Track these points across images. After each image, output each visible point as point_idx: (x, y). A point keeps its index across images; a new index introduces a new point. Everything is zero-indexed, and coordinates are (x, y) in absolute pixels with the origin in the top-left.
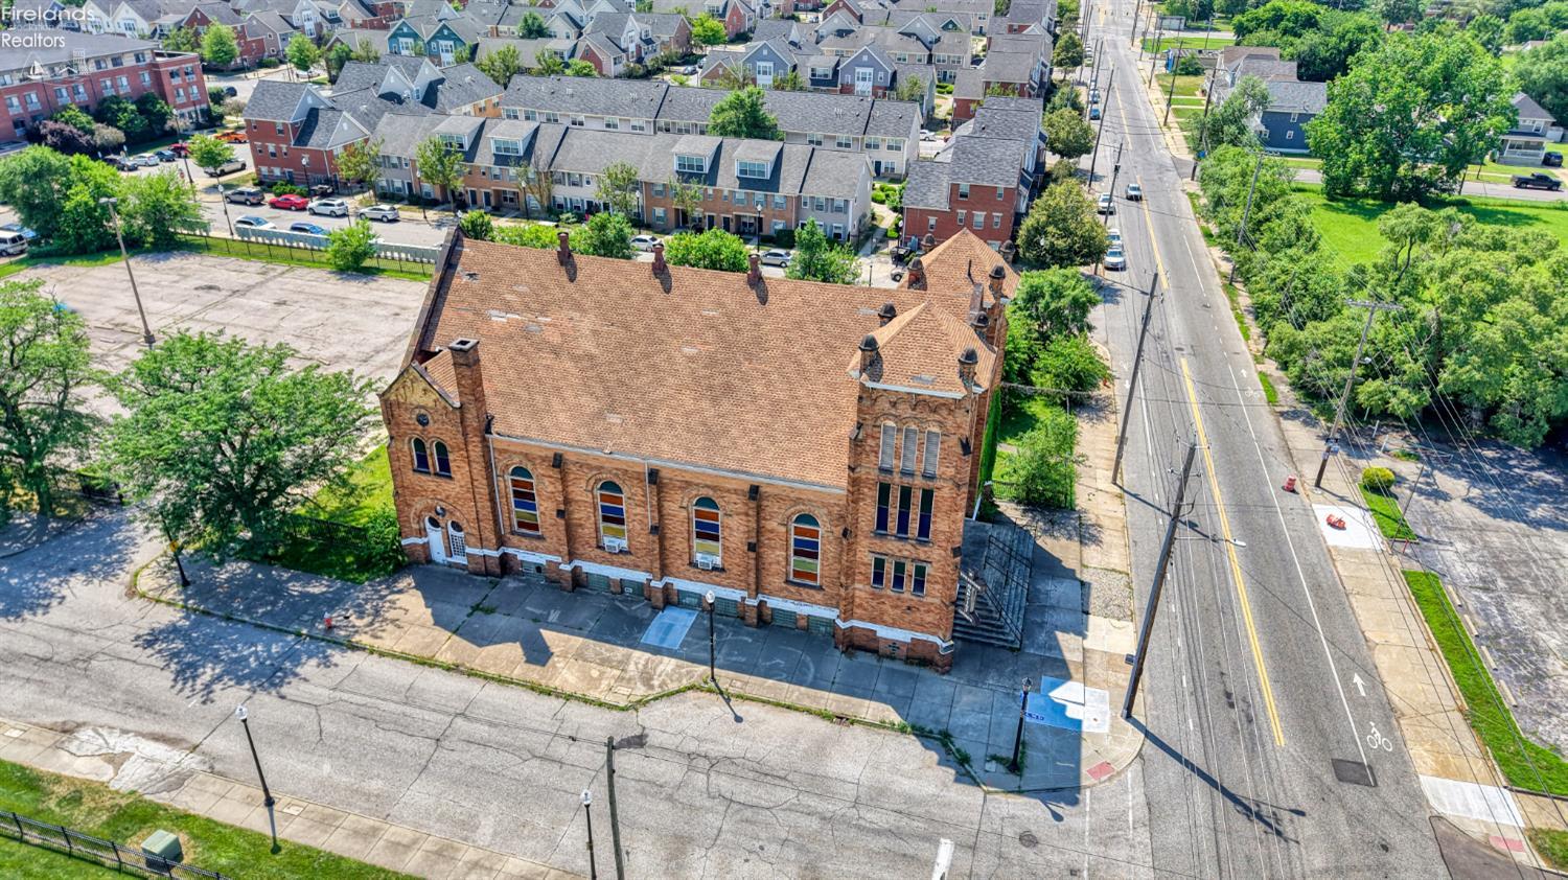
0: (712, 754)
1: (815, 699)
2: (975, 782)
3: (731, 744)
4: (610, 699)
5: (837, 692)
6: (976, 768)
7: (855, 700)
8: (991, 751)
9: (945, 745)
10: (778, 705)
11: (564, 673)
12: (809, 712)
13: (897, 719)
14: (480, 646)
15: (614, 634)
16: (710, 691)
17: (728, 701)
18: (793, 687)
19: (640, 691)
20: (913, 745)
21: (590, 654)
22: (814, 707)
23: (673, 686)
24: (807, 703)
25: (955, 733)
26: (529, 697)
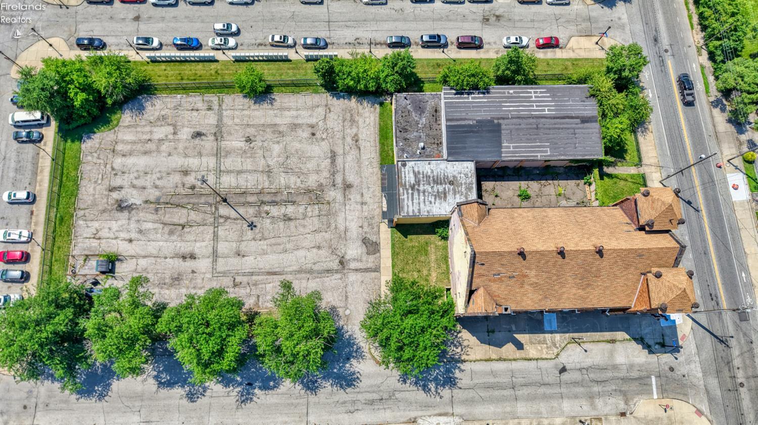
0: (585, 367)
1: (603, 336)
2: (653, 353)
3: (588, 362)
4: (549, 357)
5: (608, 331)
6: (653, 349)
7: (614, 333)
8: (656, 341)
9: (642, 342)
10: (593, 342)
11: (531, 351)
12: (603, 341)
13: (628, 337)
14: (501, 348)
15: (536, 330)
16: (573, 343)
17: (579, 344)
18: (596, 333)
19: (556, 351)
20: (634, 343)
21: (533, 340)
22: (604, 339)
23: (563, 345)
24: (601, 339)
25: (644, 337)
26: (526, 363)
